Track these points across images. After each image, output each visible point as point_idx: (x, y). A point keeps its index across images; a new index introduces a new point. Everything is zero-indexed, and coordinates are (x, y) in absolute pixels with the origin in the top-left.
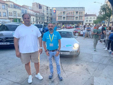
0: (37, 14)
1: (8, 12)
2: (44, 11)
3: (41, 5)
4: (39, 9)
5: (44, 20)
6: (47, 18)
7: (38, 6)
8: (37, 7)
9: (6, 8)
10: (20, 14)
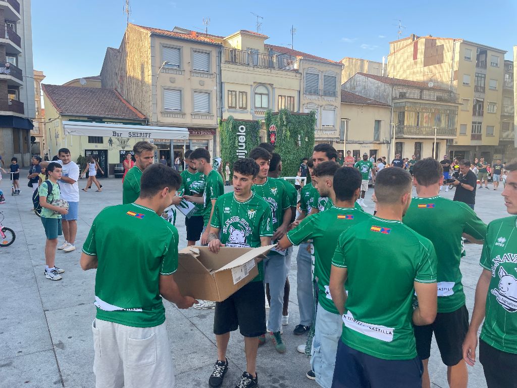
0: (403, 95)
1: (226, 87)
2: (456, 73)
3: (438, 43)
4: (426, 65)
5: (453, 132)
7: (421, 52)
8: (415, 57)
9: (214, 69)
10: (292, 99)
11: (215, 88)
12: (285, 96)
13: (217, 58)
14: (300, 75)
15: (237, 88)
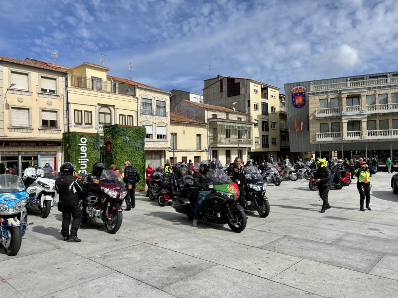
0: (215, 116)
3: (236, 82)
4: (229, 96)
5: (250, 143)
6: (265, 133)
7: (225, 87)
8: (221, 91)
10: (131, 118)
11: (62, 107)
12: (125, 116)
13: (64, 83)
14: (137, 99)
15: (84, 108)
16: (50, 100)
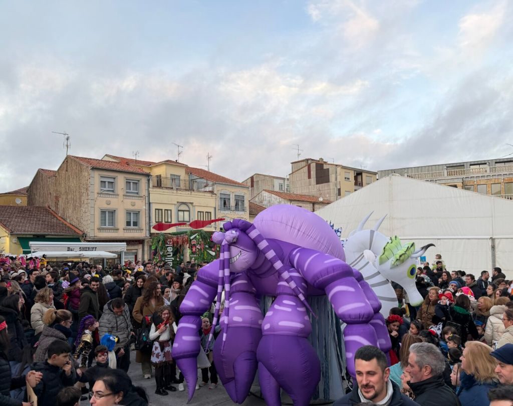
1: (154, 207)
2: (339, 190)
3: (325, 167)
4: (318, 183)
7: (313, 173)
8: (309, 177)
9: (143, 192)
10: (209, 214)
11: (144, 207)
12: (203, 212)
13: (146, 184)
14: (215, 196)
15: (163, 207)
16: (133, 201)
